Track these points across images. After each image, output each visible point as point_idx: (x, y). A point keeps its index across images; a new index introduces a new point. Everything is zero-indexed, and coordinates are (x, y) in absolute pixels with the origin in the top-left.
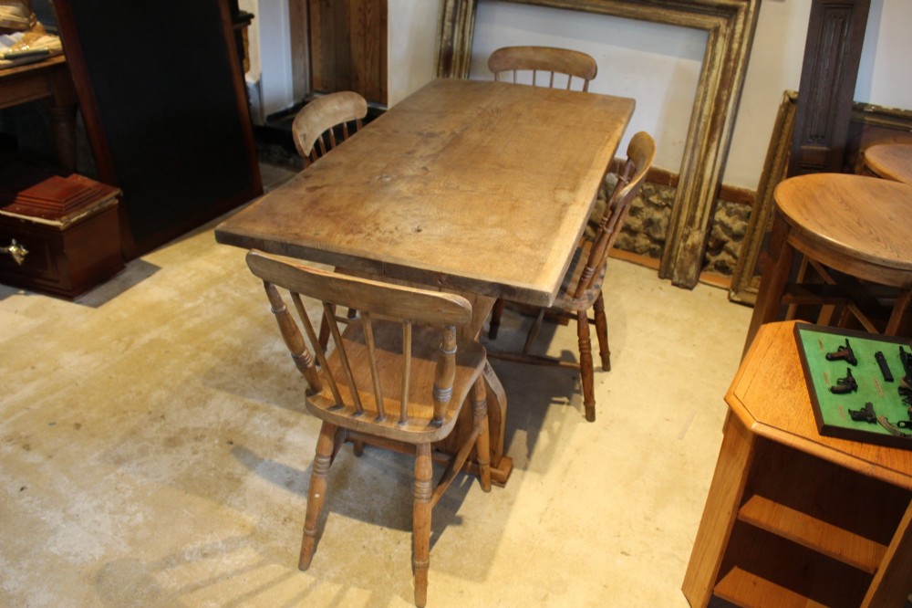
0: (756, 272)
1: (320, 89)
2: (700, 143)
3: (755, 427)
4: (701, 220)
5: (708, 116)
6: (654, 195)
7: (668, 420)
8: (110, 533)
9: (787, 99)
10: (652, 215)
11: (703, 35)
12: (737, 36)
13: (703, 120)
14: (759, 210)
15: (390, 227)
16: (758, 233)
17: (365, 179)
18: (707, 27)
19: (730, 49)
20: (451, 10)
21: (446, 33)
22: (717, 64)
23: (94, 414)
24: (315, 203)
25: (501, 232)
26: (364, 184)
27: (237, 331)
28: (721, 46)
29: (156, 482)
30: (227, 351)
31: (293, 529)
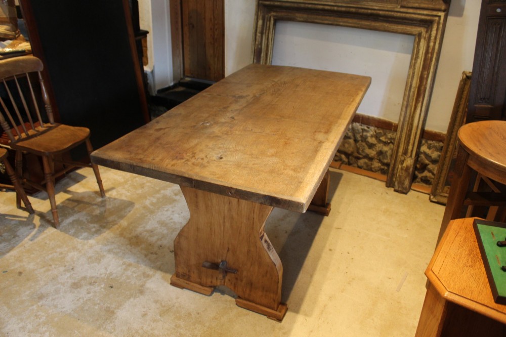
0: (447, 183)
2: (411, 104)
4: (412, 151)
5: (415, 87)
6: (383, 136)
7: (390, 278)
9: (465, 76)
10: (382, 148)
11: (412, 38)
12: (433, 38)
13: (412, 90)
14: (448, 145)
15: (202, 155)
16: (447, 159)
17: (193, 124)
18: (414, 33)
19: (428, 46)
20: (261, 27)
21: (257, 40)
22: (420, 56)
23: (31, 266)
24: (158, 139)
25: (275, 160)
26: (192, 127)
27: (125, 216)
28: (423, 44)
29: (61, 312)
30: (118, 229)
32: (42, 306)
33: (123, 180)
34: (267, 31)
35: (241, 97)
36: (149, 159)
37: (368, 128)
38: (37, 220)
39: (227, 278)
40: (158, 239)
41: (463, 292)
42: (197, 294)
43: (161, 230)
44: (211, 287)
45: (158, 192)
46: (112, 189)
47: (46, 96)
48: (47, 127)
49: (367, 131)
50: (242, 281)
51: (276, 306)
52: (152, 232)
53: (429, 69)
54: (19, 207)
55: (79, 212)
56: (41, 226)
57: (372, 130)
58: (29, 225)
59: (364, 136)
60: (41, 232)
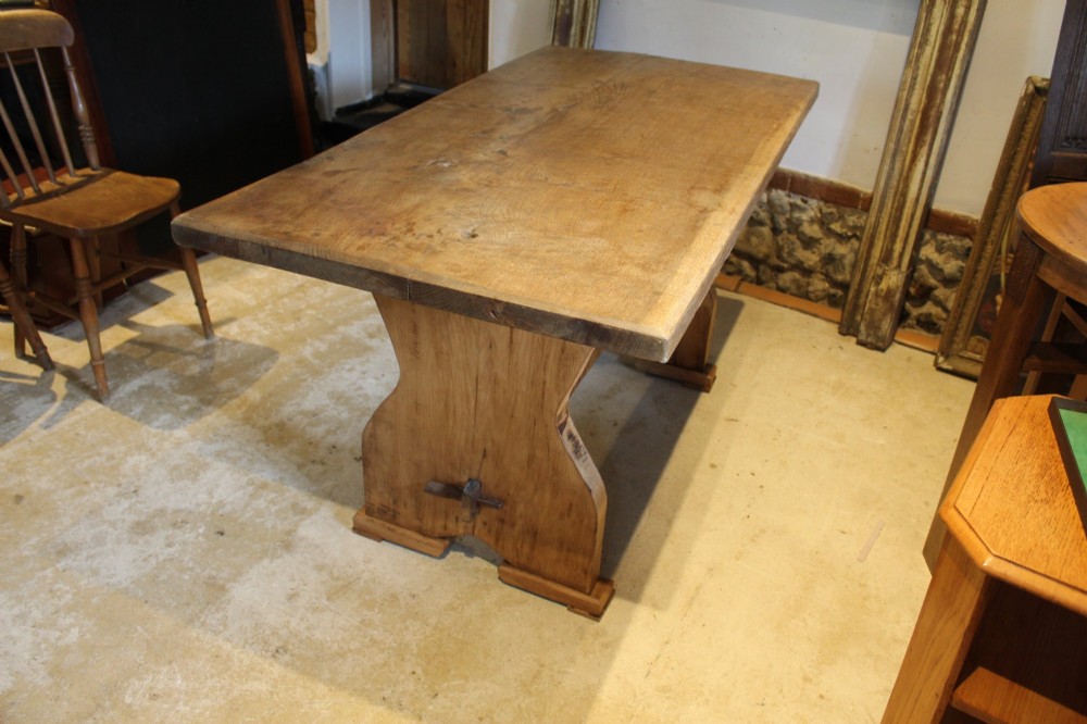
0: (977, 329)
1: (407, 78)
2: (904, 149)
3: (989, 563)
4: (901, 255)
5: (916, 112)
6: (837, 221)
7: (843, 532)
8: (27, 656)
9: (1031, 87)
10: (834, 249)
13: (909, 117)
14: (984, 243)
16: (980, 276)
17: (412, 163)
19: (952, 16)
22: (932, 39)
23: (44, 483)
24: (330, 192)
25: (601, 243)
26: (408, 169)
27: (257, 380)
28: (939, 12)
29: (108, 584)
30: (239, 407)
31: (287, 665)
32: (64, 571)
33: (254, 302)
35: (524, 111)
36: (307, 234)
37: (805, 202)
38: (59, 384)
39: (480, 518)
40: (328, 432)
41: (1027, 559)
42: (413, 553)
43: (335, 413)
44: (443, 538)
45: (332, 329)
46: (231, 320)
47: (81, 107)
48: (83, 176)
49: (802, 210)
50: (513, 525)
51: (588, 585)
52: (315, 415)
53: (951, 69)
54: (22, 355)
55: (155, 368)
56: (69, 396)
57: (813, 207)
58: (41, 394)
59: (794, 220)
60: (67, 410)
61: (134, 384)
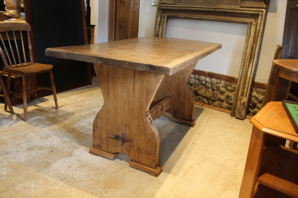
2: (246, 64)
3: (264, 130)
4: (247, 93)
5: (249, 54)
6: (229, 87)
7: (230, 160)
9: (278, 47)
10: (229, 94)
11: (246, 26)
12: (259, 24)
13: (247, 56)
15: (112, 52)
18: (248, 22)
19: (256, 29)
20: (159, 21)
21: (157, 29)
22: (251, 35)
23: (5, 138)
25: (156, 56)
27: (68, 119)
28: (253, 28)
29: (18, 161)
30: (62, 124)
31: (65, 183)
32: (6, 158)
33: (70, 103)
34: (163, 24)
37: (221, 81)
38: (15, 117)
40: (86, 131)
42: (105, 159)
43: (88, 127)
44: (114, 154)
45: (90, 109)
46: (64, 106)
47: (30, 47)
48: (29, 64)
49: (220, 84)
52: (83, 127)
53: (257, 42)
54: (6, 110)
55: (41, 115)
56: (17, 120)
57: (223, 83)
58: (9, 119)
59: (218, 87)
60: (15, 123)
61: (35, 118)
